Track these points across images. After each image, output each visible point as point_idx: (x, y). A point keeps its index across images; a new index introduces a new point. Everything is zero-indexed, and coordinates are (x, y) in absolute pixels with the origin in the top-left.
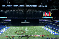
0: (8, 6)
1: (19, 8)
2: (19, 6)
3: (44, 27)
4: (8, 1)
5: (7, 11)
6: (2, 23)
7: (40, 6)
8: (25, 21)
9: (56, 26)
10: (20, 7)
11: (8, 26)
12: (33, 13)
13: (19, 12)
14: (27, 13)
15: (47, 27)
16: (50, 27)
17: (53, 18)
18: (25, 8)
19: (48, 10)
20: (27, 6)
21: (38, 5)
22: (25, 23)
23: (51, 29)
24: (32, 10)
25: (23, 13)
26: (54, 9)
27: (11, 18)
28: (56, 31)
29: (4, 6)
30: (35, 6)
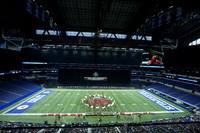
0: (52, 33)
1: (80, 41)
2: (80, 35)
3: (143, 92)
4: (51, 21)
5: (47, 47)
6: (33, 77)
7: (134, 37)
8: (96, 74)
9: (173, 89)
10: (83, 37)
11: (48, 86)
12: (115, 54)
13: (80, 51)
14: (100, 54)
15: (152, 92)
16: (158, 92)
17: (166, 69)
18: (95, 41)
19: (154, 49)
20: (102, 35)
21: (129, 33)
22: (94, 79)
23: (160, 96)
24: (114, 47)
25: (91, 53)
27: (57, 66)
28: (172, 101)
29: (40, 32)
30: (122, 36)
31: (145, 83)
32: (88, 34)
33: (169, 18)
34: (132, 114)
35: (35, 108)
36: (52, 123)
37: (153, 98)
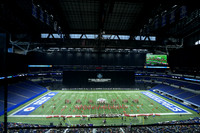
0: (56, 36)
1: (83, 43)
2: (84, 37)
3: (148, 93)
4: (55, 25)
5: (52, 50)
6: (39, 80)
7: (138, 38)
8: (100, 76)
9: (180, 90)
10: (87, 39)
11: (53, 89)
13: (83, 53)
14: (104, 55)
15: (157, 93)
16: (164, 93)
17: (172, 69)
18: (98, 43)
19: (158, 49)
20: (105, 37)
21: (133, 34)
23: (166, 97)
24: (117, 48)
25: (94, 55)
26: (173, 46)
27: (61, 69)
28: (179, 102)
29: (44, 36)
30: (125, 37)
31: (149, 84)
32: (91, 36)
33: (173, 17)
34: (137, 116)
35: (40, 109)
36: (57, 124)
37: (158, 99)
